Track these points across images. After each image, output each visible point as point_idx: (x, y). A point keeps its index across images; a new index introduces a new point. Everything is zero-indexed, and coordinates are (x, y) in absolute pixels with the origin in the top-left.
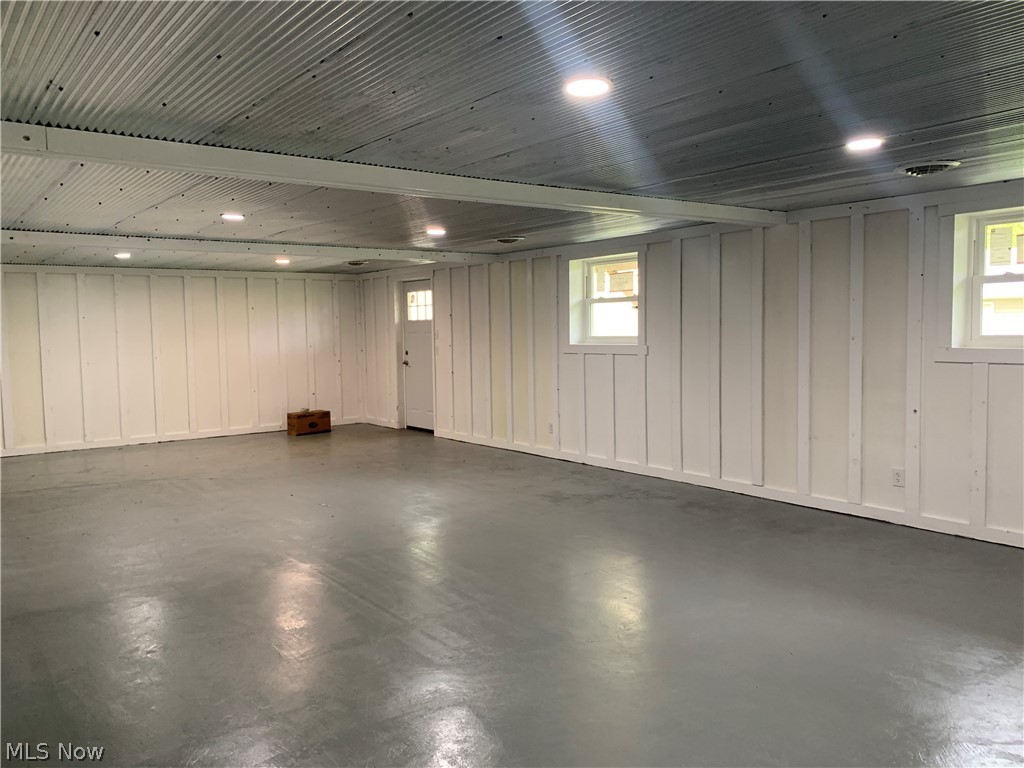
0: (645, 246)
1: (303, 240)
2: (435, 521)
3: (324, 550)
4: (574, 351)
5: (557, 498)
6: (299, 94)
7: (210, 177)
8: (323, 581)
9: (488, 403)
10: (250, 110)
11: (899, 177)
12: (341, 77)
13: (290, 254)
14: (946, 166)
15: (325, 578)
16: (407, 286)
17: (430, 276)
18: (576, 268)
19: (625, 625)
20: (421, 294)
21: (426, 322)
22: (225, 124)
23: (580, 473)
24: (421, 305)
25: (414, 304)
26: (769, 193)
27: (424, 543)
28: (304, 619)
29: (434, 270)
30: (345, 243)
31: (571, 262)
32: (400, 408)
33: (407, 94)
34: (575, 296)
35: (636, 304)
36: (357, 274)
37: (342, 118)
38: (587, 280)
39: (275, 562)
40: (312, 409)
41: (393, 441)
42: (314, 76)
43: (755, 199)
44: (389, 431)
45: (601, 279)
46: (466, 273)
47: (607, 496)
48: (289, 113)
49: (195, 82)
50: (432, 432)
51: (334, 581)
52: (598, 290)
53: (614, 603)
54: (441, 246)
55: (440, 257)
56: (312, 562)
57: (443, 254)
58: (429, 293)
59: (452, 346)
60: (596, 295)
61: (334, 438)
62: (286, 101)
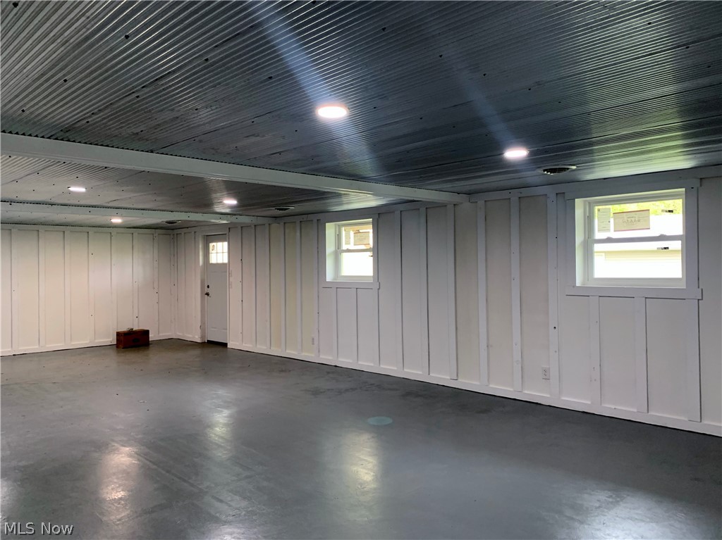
0: (377, 216)
1: (132, 206)
2: (226, 412)
3: (140, 436)
4: (329, 286)
5: (316, 393)
6: (127, 107)
7: (59, 162)
8: (138, 460)
9: (268, 323)
10: (90, 117)
11: (538, 175)
12: (158, 98)
13: (121, 216)
14: (568, 169)
15: (141, 458)
16: (208, 239)
17: (227, 232)
18: (330, 228)
19: (361, 484)
20: (220, 244)
21: (224, 264)
22: (70, 126)
23: (333, 373)
24: (219, 252)
25: (214, 252)
26: (457, 182)
27: (217, 429)
28: (123, 490)
29: (230, 227)
30: (164, 208)
31: (327, 224)
32: (203, 328)
33: (206, 111)
34: (330, 247)
35: (371, 254)
36: (173, 229)
37: (158, 125)
38: (338, 237)
39: (101, 446)
40: (135, 328)
41: (197, 352)
42: (138, 97)
43: (449, 186)
44: (193, 344)
45: (348, 237)
46: (253, 231)
47: (351, 389)
48: (119, 120)
49: (47, 96)
50: (225, 345)
51: (147, 460)
52: (346, 244)
53: (355, 468)
54: (235, 212)
55: (233, 219)
56: (130, 445)
57: (236, 216)
58: (226, 244)
59: (242, 282)
60: (344, 247)
61: (152, 350)
62: (117, 112)
